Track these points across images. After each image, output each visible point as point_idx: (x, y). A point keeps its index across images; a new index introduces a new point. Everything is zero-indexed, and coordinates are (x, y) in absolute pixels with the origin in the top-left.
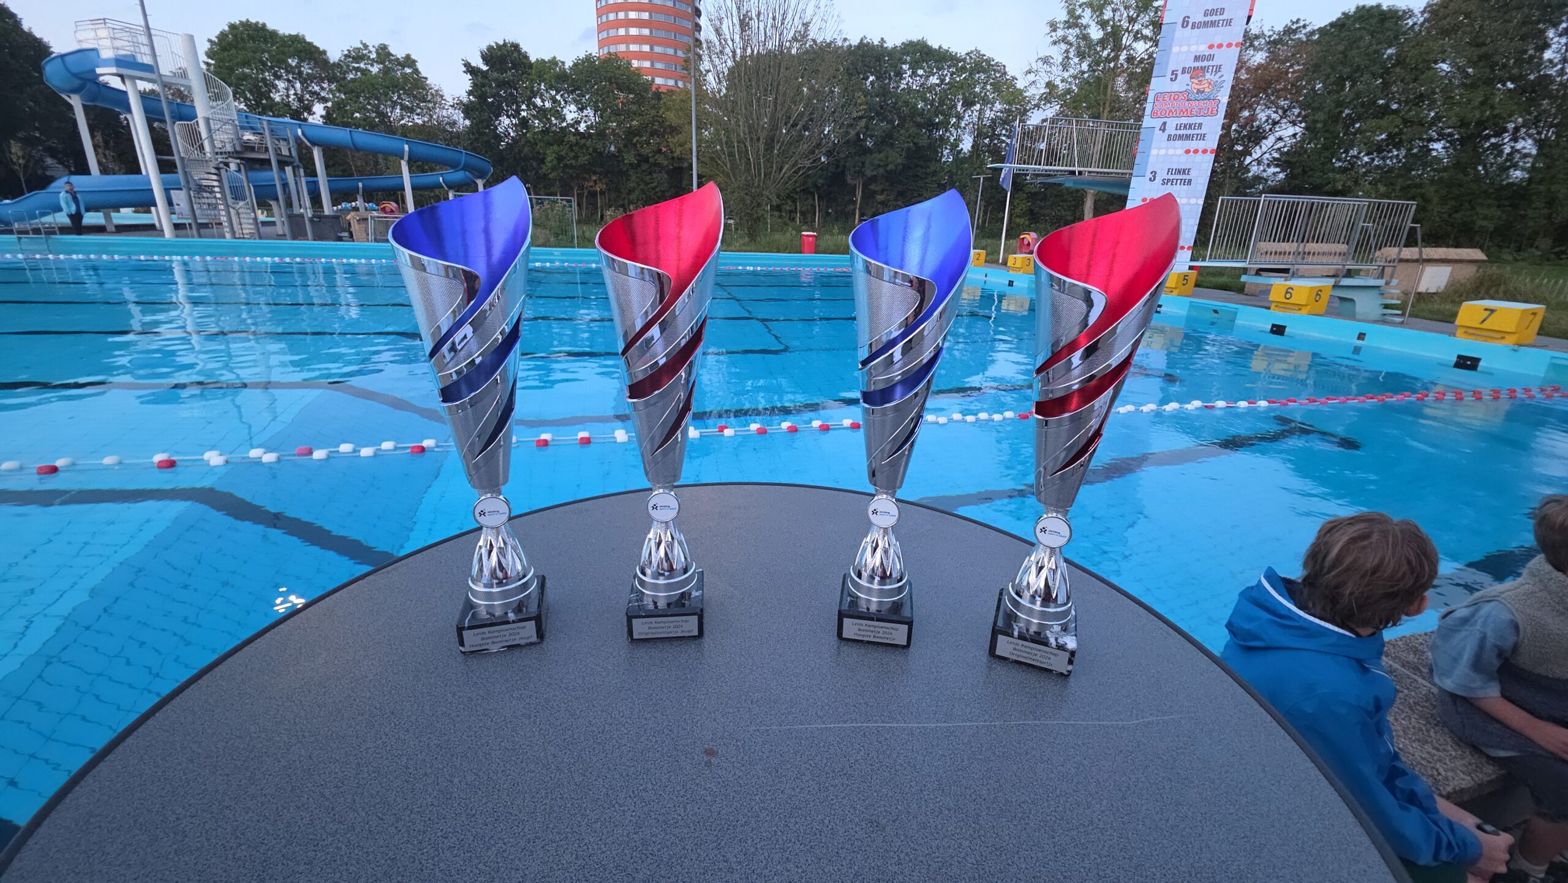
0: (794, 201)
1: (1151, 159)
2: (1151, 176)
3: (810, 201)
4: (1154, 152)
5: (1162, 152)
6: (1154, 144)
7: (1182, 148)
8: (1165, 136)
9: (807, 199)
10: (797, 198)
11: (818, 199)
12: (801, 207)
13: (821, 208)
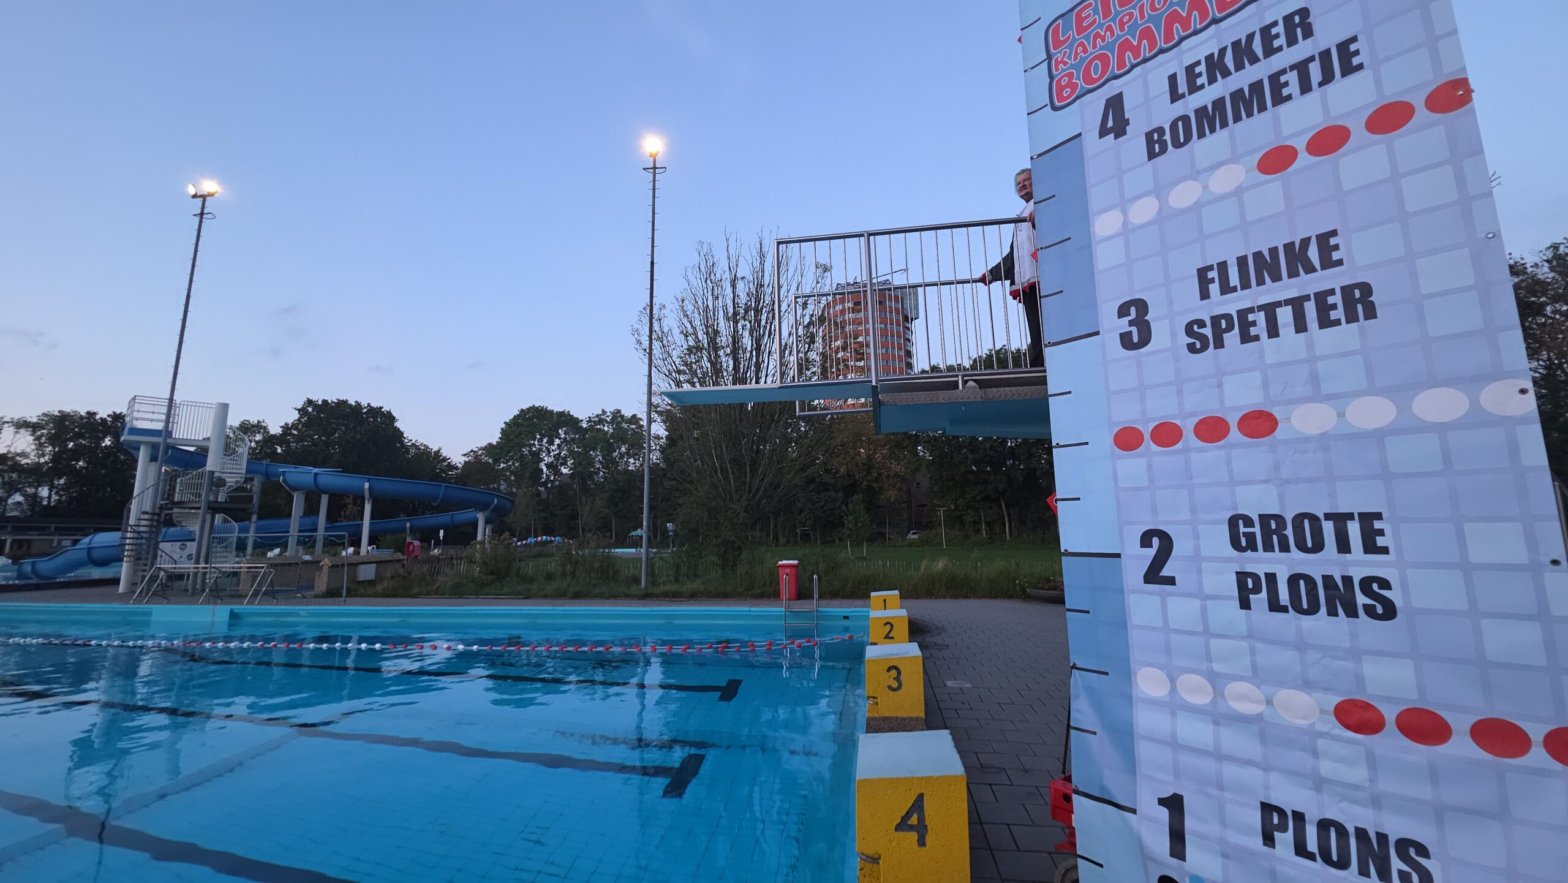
0: (977, 510)
1: (1106, 256)
2: (1123, 325)
3: (996, 509)
4: (1105, 224)
5: (1144, 210)
6: (1096, 196)
7: (1234, 159)
8: (1134, 142)
9: (991, 508)
10: (980, 508)
11: (1006, 506)
12: (985, 518)
13: (1012, 516)
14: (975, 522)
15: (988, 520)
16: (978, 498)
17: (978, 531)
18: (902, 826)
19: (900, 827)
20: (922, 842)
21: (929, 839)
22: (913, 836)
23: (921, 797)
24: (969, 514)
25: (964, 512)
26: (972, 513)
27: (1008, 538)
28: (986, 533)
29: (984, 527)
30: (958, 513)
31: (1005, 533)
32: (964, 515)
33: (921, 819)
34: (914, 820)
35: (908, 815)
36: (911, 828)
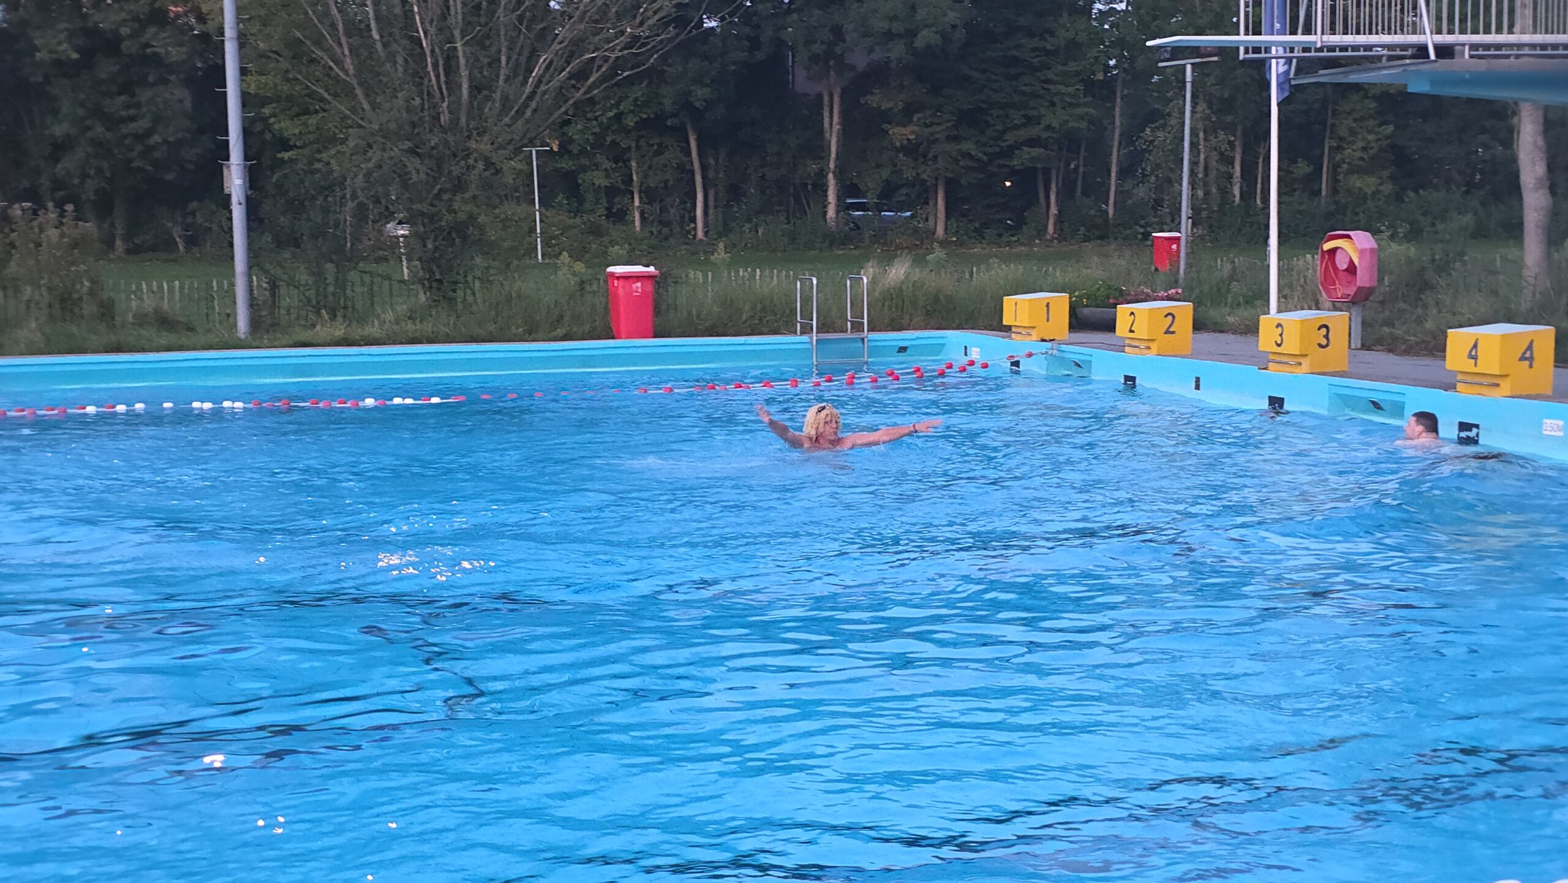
0: (620, 157)
3: (672, 155)
9: (661, 150)
10: (629, 148)
11: (699, 146)
12: (646, 176)
13: (711, 174)
14: (611, 192)
15: (652, 183)
16: (630, 121)
17: (619, 216)
18: (1523, 358)
19: (1520, 360)
20: (1531, 366)
21: (1535, 364)
22: (1527, 363)
23: (1531, 343)
24: (597, 166)
25: (585, 161)
26: (607, 164)
27: (700, 234)
28: (643, 218)
29: (637, 203)
30: (565, 164)
31: (693, 219)
32: (584, 169)
33: (1532, 354)
34: (1528, 355)
35: (1525, 353)
36: (1526, 359)
